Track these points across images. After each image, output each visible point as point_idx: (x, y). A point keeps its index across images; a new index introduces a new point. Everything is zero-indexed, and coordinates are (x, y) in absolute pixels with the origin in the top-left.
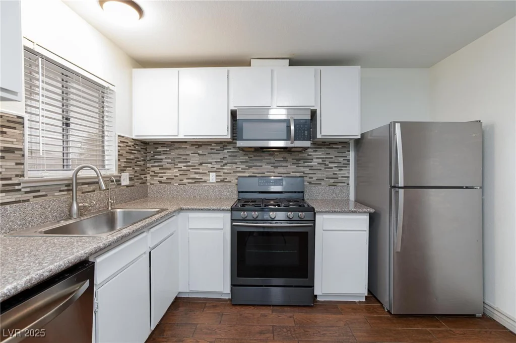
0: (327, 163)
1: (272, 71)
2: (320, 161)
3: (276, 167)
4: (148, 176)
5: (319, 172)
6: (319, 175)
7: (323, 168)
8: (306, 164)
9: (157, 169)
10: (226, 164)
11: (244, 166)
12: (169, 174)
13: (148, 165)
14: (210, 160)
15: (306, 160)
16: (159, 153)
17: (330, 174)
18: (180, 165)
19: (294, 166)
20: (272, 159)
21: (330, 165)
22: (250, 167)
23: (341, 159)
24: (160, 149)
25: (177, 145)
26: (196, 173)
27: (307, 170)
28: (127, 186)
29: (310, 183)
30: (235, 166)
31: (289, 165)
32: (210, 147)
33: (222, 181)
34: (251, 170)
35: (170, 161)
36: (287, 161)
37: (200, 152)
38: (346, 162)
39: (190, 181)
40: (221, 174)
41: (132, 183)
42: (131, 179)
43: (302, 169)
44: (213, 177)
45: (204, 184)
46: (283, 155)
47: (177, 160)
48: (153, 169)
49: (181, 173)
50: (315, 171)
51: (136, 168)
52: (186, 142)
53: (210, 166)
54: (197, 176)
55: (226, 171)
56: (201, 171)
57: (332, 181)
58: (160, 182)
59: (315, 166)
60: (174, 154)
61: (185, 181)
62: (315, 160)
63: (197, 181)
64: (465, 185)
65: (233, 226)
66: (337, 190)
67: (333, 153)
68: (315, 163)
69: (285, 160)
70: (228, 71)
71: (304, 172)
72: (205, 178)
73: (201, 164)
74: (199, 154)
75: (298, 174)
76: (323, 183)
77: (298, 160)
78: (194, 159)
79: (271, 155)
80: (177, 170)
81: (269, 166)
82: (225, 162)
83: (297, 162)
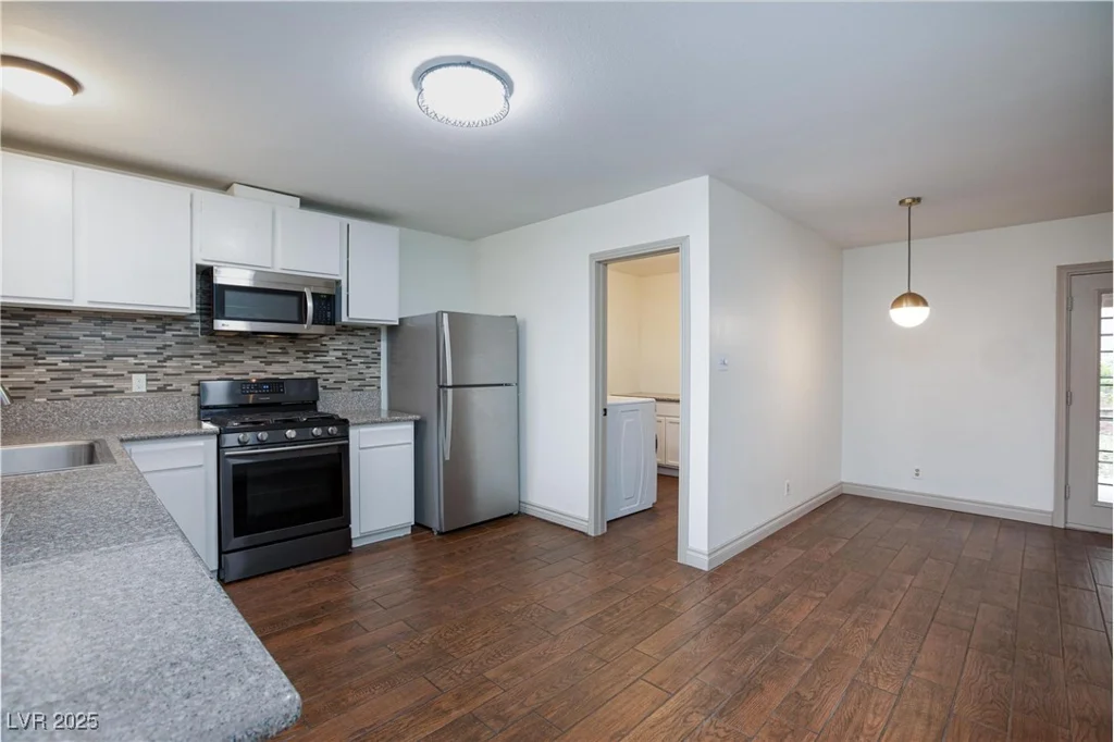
0: (349, 357)
1: (274, 212)
2: (339, 354)
3: (268, 363)
5: (337, 370)
6: (338, 375)
7: (343, 364)
8: (318, 359)
10: (169, 358)
11: (208, 362)
14: (132, 350)
15: (318, 353)
17: (354, 374)
18: (50, 359)
19: (300, 362)
20: (262, 351)
21: (354, 360)
22: (221, 363)
23: (369, 352)
25: (39, 316)
26: (96, 375)
27: (319, 368)
29: (325, 388)
30: (188, 361)
31: (291, 360)
32: (130, 325)
33: (160, 389)
34: (221, 368)
35: (22, 349)
36: (287, 353)
37: (108, 334)
38: (375, 356)
39: (81, 391)
40: (159, 376)
43: (312, 366)
44: (139, 383)
45: (117, 397)
46: (280, 344)
47: (42, 348)
49: (55, 375)
50: (332, 370)
52: (70, 311)
53: (132, 360)
54: (100, 382)
55: (170, 371)
56: (110, 371)
57: (357, 383)
59: (333, 362)
60: (32, 334)
61: (67, 392)
62: (331, 353)
63: (99, 392)
64: (504, 382)
66: (365, 396)
67: (358, 343)
68: (331, 357)
69: (284, 352)
70: (192, 195)
71: (314, 371)
72: (118, 385)
73: (109, 357)
74: (103, 337)
75: (306, 375)
76: (343, 387)
77: (306, 352)
78: (91, 345)
79: (261, 343)
80: (42, 369)
81: (257, 362)
82: (167, 353)
83: (304, 356)
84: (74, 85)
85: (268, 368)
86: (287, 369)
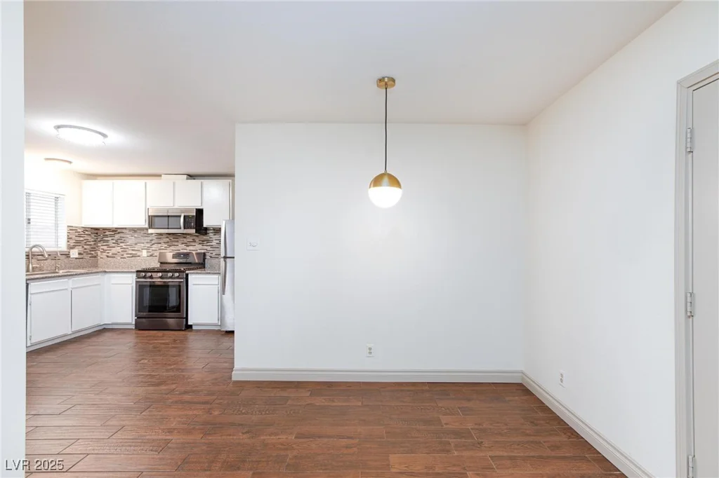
1: (174, 183)
3: (188, 246)
4: (99, 252)
6: (217, 251)
8: (208, 244)
9: (105, 248)
10: (154, 244)
11: (166, 245)
12: (114, 251)
13: (99, 245)
14: (143, 241)
15: (208, 241)
16: (107, 236)
18: (121, 245)
19: (201, 246)
20: (185, 240)
22: (170, 246)
24: (107, 233)
25: (119, 231)
26: (133, 250)
27: (209, 248)
28: (76, 258)
29: (211, 257)
30: (160, 245)
31: (197, 246)
32: (142, 232)
33: (151, 256)
34: (171, 248)
35: (114, 241)
37: (136, 235)
39: (129, 256)
40: (150, 251)
41: (81, 256)
42: (79, 254)
43: (205, 247)
44: (144, 253)
45: (138, 258)
46: (191, 238)
47: (119, 241)
48: (102, 247)
49: (122, 250)
51: (85, 247)
52: (126, 228)
53: (143, 245)
54: (134, 252)
55: (153, 249)
56: (136, 249)
58: (108, 256)
59: (214, 245)
60: (117, 236)
61: (125, 256)
62: (213, 241)
63: (134, 256)
65: (137, 282)
68: (213, 243)
69: (194, 241)
70: (146, 182)
71: (206, 250)
72: (139, 253)
73: (136, 244)
74: (135, 237)
75: (203, 251)
77: (203, 241)
78: (131, 240)
79: (185, 238)
80: (119, 248)
81: (183, 245)
82: (153, 242)
83: (202, 243)
85: (188, 248)
86: (195, 248)
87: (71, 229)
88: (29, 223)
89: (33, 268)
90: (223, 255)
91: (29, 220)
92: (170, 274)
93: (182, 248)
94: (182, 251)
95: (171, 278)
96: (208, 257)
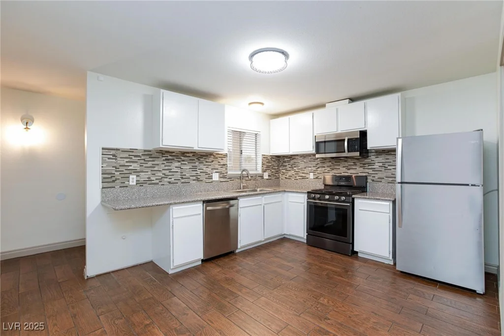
0: (386, 166)
1: (337, 109)
2: (381, 164)
3: (349, 169)
4: (280, 174)
5: (380, 172)
6: (380, 175)
7: (383, 169)
8: (370, 167)
9: (284, 171)
10: (319, 168)
11: (329, 169)
12: (290, 173)
13: (281, 169)
14: (310, 165)
15: (370, 164)
16: (285, 162)
17: (389, 174)
18: (295, 169)
19: (362, 169)
20: (346, 164)
21: (389, 168)
22: (333, 169)
24: (286, 159)
25: (293, 157)
26: (303, 173)
27: (371, 171)
28: (267, 179)
29: (373, 180)
30: (324, 169)
31: (358, 168)
32: (310, 158)
33: (317, 178)
34: (333, 171)
35: (290, 166)
36: (356, 165)
37: (305, 161)
39: (300, 177)
40: (316, 174)
41: (270, 178)
42: (269, 176)
43: (367, 171)
44: (311, 176)
45: (307, 180)
46: (353, 161)
47: (294, 166)
48: (282, 171)
49: (295, 173)
50: (377, 172)
51: (273, 170)
52: (297, 155)
53: (310, 169)
54: (303, 175)
55: (318, 172)
56: (305, 172)
57: (390, 179)
58: (286, 178)
59: (377, 168)
60: (292, 162)
61: (298, 178)
62: (376, 164)
63: (304, 178)
64: (470, 183)
67: (391, 158)
68: (376, 166)
69: (355, 164)
70: (313, 113)
71: (368, 173)
72: (307, 176)
73: (305, 168)
74: (304, 162)
75: (364, 174)
76: (383, 181)
77: (364, 164)
78: (302, 165)
79: (346, 161)
80: (293, 171)
81: (344, 169)
82: (318, 166)
83: (363, 166)
84: (262, 104)
85: (349, 171)
86: (356, 171)
87: (264, 157)
88: (242, 153)
89: (243, 186)
90: (399, 179)
91: (242, 151)
92: (337, 197)
93: (342, 171)
94: (343, 174)
95: (337, 201)
96: (369, 181)
